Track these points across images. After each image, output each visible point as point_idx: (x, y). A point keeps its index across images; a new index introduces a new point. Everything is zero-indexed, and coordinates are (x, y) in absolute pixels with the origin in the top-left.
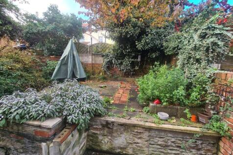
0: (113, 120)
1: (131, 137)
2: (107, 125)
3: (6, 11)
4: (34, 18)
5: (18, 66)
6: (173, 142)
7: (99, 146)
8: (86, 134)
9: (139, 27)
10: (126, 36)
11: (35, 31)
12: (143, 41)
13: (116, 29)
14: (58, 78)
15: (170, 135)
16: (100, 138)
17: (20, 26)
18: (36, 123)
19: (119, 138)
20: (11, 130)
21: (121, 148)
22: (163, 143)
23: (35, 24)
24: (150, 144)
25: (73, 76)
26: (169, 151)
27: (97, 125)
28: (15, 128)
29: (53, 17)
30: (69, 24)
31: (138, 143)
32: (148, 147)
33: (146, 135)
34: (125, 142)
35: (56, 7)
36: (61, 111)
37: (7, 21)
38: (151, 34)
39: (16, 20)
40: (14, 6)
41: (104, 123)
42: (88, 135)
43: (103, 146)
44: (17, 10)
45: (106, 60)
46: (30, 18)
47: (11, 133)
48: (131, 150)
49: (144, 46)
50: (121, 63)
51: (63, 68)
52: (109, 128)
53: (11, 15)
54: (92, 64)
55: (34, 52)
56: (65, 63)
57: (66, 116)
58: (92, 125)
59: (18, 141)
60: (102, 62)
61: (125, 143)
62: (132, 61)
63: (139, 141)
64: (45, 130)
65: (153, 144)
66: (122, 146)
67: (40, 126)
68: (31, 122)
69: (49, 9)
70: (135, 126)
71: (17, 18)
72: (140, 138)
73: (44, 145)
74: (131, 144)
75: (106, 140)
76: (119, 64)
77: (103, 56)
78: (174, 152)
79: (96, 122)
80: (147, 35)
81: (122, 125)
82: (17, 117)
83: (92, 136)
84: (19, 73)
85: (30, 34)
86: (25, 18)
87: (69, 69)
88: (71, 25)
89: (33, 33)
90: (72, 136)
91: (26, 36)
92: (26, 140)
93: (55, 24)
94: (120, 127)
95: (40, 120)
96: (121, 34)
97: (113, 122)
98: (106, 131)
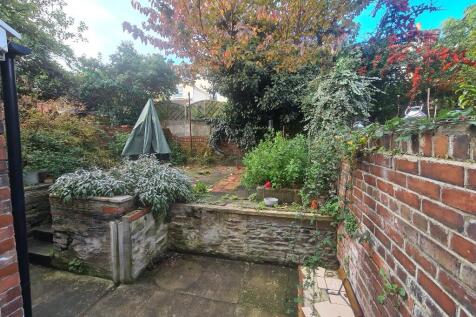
0: (200, 206)
1: (225, 229)
2: (193, 214)
3: (52, 54)
4: (96, 65)
5: (77, 140)
6: (279, 234)
7: (183, 244)
8: (166, 226)
9: (258, 74)
10: (238, 89)
11: (97, 86)
12: (266, 97)
13: (223, 79)
14: (130, 153)
15: (274, 224)
16: (185, 231)
17: (73, 79)
18: (104, 198)
19: (209, 231)
20: (75, 209)
21: (212, 246)
22: (266, 235)
23: (98, 74)
24: (250, 238)
25: (152, 150)
26: (276, 247)
27: (180, 214)
28: (81, 206)
29: (126, 62)
30: (151, 72)
31: (233, 237)
32: (247, 242)
33: (243, 226)
34: (217, 235)
35: (131, 45)
36: (132, 188)
37: (54, 72)
38: (278, 84)
39: (68, 69)
40: (65, 47)
41: (189, 210)
42: (169, 229)
43: (190, 244)
44: (69, 53)
45: (215, 130)
46: (90, 65)
47: (76, 212)
48: (226, 247)
49: (269, 104)
50: (240, 135)
51: (138, 140)
52: (196, 217)
53: (60, 61)
54: (192, 138)
55: (96, 120)
56: (139, 134)
57: (139, 193)
58: (174, 215)
59: (83, 223)
60: (208, 133)
61: (218, 239)
62: (258, 130)
63: (236, 234)
64: (114, 206)
65: (254, 238)
66: (214, 242)
67: (108, 202)
68: (99, 198)
69: (119, 48)
70: (228, 212)
71: (68, 64)
72: (237, 230)
73: (112, 223)
74: (225, 238)
75: (193, 235)
76: (236, 136)
77: (209, 123)
78: (281, 248)
79: (179, 209)
80: (271, 86)
81: (212, 212)
82: (84, 191)
83: (174, 230)
84: (78, 149)
85: (90, 91)
86: (80, 64)
87: (146, 141)
88: (154, 73)
89: (94, 89)
90: (145, 219)
91: (82, 95)
92: (92, 221)
93: (129, 74)
94: (210, 215)
95: (107, 195)
96: (231, 85)
97: (200, 209)
98: (191, 223)
